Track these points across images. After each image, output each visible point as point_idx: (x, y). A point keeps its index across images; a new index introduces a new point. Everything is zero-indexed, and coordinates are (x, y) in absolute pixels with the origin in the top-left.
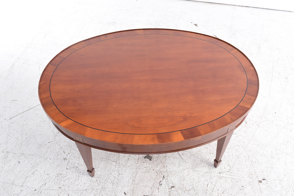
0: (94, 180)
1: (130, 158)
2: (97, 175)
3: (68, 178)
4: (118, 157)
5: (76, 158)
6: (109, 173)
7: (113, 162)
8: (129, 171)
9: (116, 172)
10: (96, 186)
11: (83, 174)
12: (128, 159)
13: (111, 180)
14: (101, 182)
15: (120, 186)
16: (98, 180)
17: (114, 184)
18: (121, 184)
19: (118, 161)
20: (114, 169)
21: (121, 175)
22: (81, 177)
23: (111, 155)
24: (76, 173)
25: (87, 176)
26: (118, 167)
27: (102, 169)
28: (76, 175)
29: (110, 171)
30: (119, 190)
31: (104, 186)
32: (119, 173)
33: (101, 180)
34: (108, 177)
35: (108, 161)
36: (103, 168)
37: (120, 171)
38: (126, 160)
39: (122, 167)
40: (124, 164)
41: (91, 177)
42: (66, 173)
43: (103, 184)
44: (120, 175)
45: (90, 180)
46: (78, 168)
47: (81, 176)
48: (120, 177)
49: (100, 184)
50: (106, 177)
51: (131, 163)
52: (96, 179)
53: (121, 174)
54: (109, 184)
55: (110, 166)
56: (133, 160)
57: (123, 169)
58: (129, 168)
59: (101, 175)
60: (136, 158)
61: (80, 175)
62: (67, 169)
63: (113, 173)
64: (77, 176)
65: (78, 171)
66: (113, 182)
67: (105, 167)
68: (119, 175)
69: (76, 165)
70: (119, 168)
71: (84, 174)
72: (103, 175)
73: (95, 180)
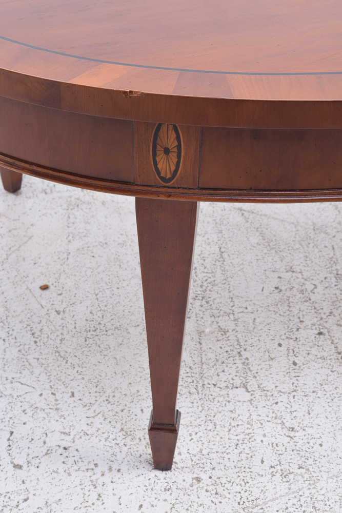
0: (179, 481)
1: (300, 358)
2: (183, 456)
3: (42, 504)
4: (240, 366)
5: (41, 414)
6: (241, 437)
7: (231, 392)
8: (329, 409)
9: (266, 425)
10: (207, 502)
11: (110, 469)
12: (295, 364)
13: (267, 464)
14: (223, 480)
15: (325, 476)
16: (204, 476)
17: (291, 477)
18: (322, 469)
19: (253, 384)
20: (255, 417)
21: (301, 433)
22: (110, 486)
23: (205, 367)
24: (74, 474)
25: (139, 472)
26: (268, 403)
27: (197, 430)
28: (77, 483)
29: (239, 429)
30: (329, 495)
31: (245, 495)
32: (288, 425)
33: (216, 473)
34: (243, 456)
35: (207, 392)
36: (196, 423)
37: (288, 417)
38: (284, 369)
39: (284, 398)
40: (287, 387)
41: (158, 473)
42: (23, 487)
43: (238, 489)
44: (297, 434)
45: (161, 485)
46: (72, 452)
47: (107, 479)
48: (301, 442)
49: (220, 490)
50: (234, 457)
51: (319, 378)
52: (189, 477)
53: (297, 428)
54: (265, 480)
55: (224, 408)
56: (317, 366)
57: (295, 407)
58: (319, 395)
59: (204, 452)
60: (325, 354)
61: (99, 475)
62: (20, 467)
63: (260, 432)
64: (87, 482)
65: (80, 464)
66: (278, 468)
67: (203, 418)
68: (292, 434)
69: (54, 440)
70: (275, 407)
71: (115, 466)
72: (215, 449)
73: (190, 481)
